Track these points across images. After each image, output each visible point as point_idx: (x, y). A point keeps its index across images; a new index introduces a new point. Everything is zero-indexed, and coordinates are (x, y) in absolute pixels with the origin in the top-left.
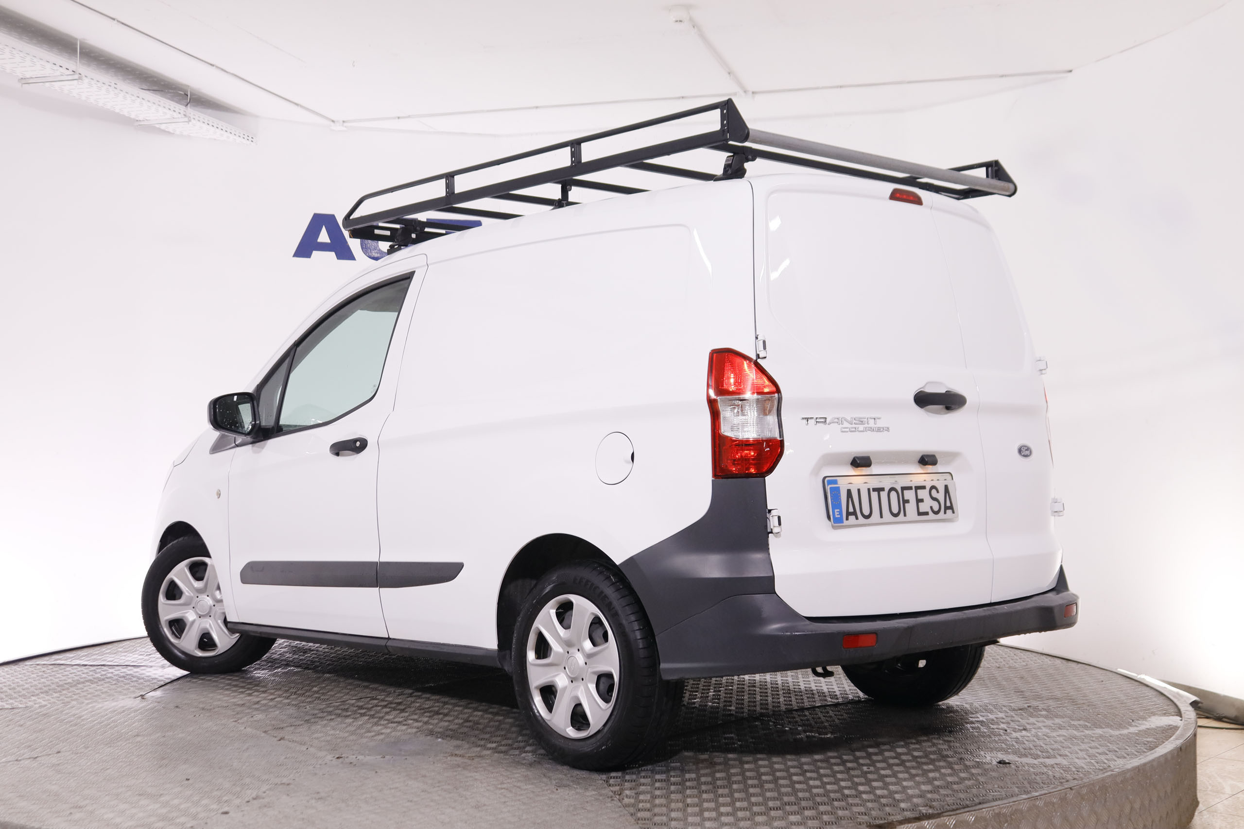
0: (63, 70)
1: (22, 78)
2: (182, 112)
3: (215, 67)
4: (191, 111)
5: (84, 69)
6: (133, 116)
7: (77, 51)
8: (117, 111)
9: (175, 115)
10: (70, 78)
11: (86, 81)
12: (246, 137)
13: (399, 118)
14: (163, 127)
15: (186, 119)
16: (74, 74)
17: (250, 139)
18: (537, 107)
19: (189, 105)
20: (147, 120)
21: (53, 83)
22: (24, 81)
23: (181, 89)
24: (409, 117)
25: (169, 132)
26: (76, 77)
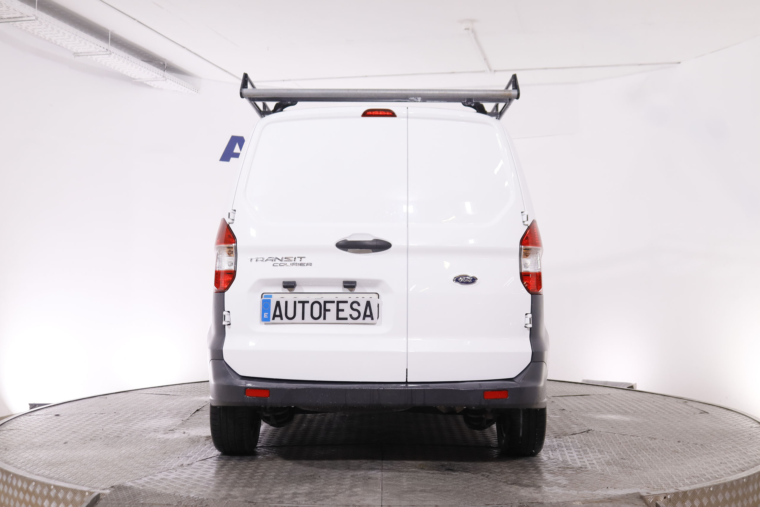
0: (101, 49)
1: (75, 53)
2: (162, 75)
3: (185, 49)
4: (167, 74)
5: (112, 49)
6: (132, 76)
7: (109, 38)
8: (125, 73)
9: (158, 76)
10: (105, 53)
11: (113, 55)
12: (194, 90)
13: (284, 81)
14: (148, 83)
15: (164, 79)
16: (107, 51)
17: (196, 91)
18: (366, 76)
19: (166, 71)
20: (140, 79)
21: (92, 56)
22: (76, 54)
23: (162, 62)
24: (290, 80)
25: (151, 86)
26: (108, 52)
